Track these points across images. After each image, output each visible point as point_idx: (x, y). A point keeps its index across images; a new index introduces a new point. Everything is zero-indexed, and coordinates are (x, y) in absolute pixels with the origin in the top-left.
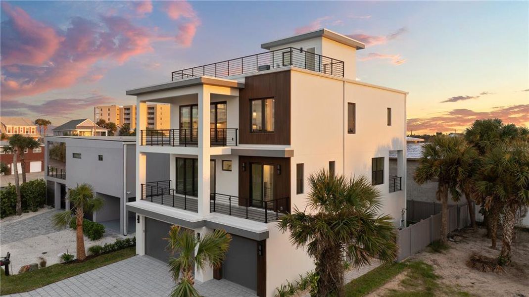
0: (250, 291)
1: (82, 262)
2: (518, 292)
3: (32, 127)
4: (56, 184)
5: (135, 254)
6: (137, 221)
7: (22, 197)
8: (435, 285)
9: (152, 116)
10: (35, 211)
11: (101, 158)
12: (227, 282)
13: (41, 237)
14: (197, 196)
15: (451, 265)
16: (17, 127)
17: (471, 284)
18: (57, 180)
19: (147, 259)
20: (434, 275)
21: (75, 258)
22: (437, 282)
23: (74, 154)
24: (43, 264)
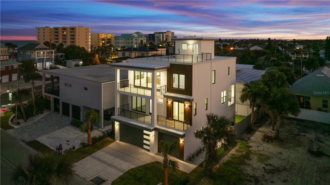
1: (91, 145)
2: (280, 152)
3: (5, 49)
4: (51, 98)
5: (114, 140)
7: (36, 107)
8: (250, 151)
9: (73, 34)
11: (86, 89)
13: (58, 131)
15: (256, 140)
17: (263, 150)
19: (122, 143)
20: (248, 146)
21: (87, 144)
22: (250, 149)
23: (65, 84)
24: (74, 148)
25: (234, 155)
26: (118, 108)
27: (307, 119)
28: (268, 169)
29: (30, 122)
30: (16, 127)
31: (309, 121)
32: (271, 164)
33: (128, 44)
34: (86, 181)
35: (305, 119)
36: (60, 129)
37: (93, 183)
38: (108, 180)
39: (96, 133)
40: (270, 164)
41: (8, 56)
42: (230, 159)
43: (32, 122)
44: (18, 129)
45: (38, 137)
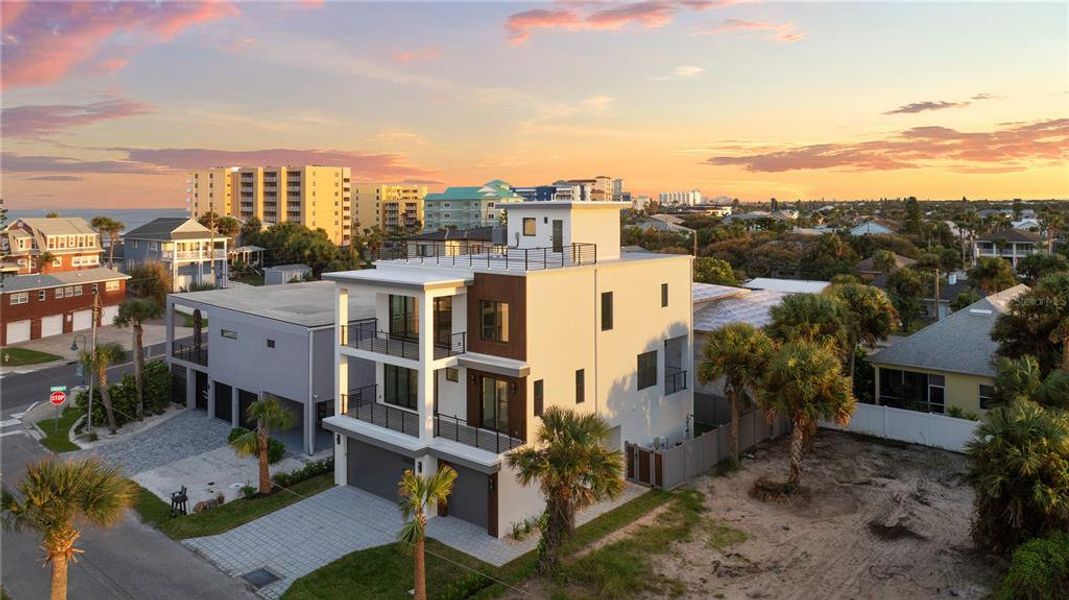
0: (480, 529)
1: (268, 495)
2: (785, 526)
3: (89, 235)
4: (188, 371)
5: (332, 484)
6: (336, 442)
7: (144, 393)
8: (697, 520)
9: (296, 189)
10: (160, 413)
11: (271, 344)
12: (455, 519)
13: (191, 458)
14: (416, 409)
15: (731, 493)
16: (65, 236)
17: (740, 518)
18: (191, 366)
19: (351, 490)
20: (701, 506)
21: (258, 491)
22: (701, 516)
23: (222, 331)
24: (221, 499)
25: (646, 527)
26: (343, 395)
27: (919, 442)
28: (726, 567)
29: (124, 435)
30: (85, 446)
31: (925, 446)
32: (741, 553)
33: (465, 220)
34: (230, 577)
35: (914, 442)
36: (201, 453)
37: (245, 582)
38: (285, 577)
39: (290, 466)
40: (738, 555)
41: (97, 257)
42: (630, 537)
43: (129, 434)
44: (91, 450)
45: (136, 473)
